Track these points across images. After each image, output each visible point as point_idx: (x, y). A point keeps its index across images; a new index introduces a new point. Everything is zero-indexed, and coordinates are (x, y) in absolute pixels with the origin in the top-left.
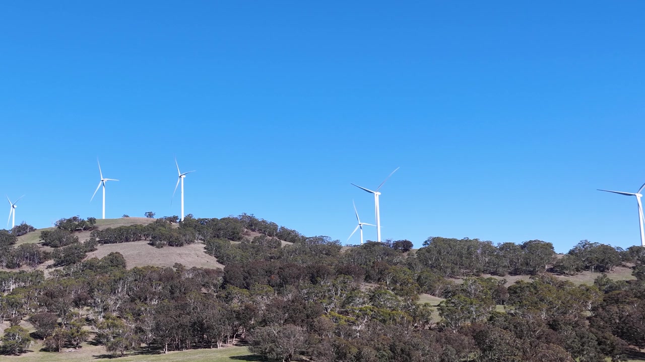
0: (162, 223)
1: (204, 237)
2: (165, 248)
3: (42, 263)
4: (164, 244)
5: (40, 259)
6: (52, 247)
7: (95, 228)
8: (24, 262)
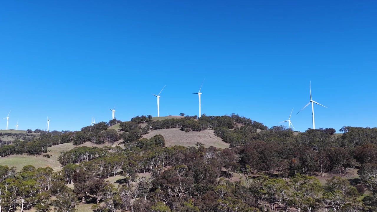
0: (189, 119)
1: (213, 126)
2: (190, 132)
3: (118, 141)
4: (189, 130)
6: (125, 131)
7: (151, 121)
8: (107, 140)
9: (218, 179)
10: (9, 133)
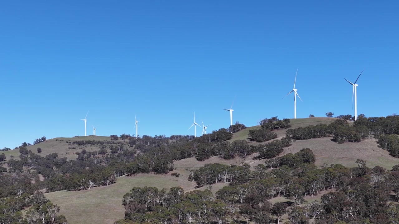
0: (341, 122)
1: (375, 132)
2: (345, 143)
3: (250, 154)
4: (345, 141)
5: (248, 152)
6: (257, 142)
7: (289, 126)
8: (237, 154)
9: (388, 203)
10: (91, 141)
